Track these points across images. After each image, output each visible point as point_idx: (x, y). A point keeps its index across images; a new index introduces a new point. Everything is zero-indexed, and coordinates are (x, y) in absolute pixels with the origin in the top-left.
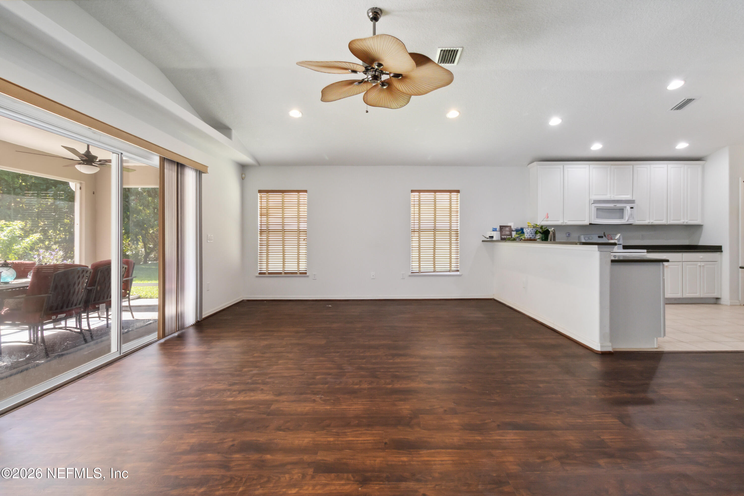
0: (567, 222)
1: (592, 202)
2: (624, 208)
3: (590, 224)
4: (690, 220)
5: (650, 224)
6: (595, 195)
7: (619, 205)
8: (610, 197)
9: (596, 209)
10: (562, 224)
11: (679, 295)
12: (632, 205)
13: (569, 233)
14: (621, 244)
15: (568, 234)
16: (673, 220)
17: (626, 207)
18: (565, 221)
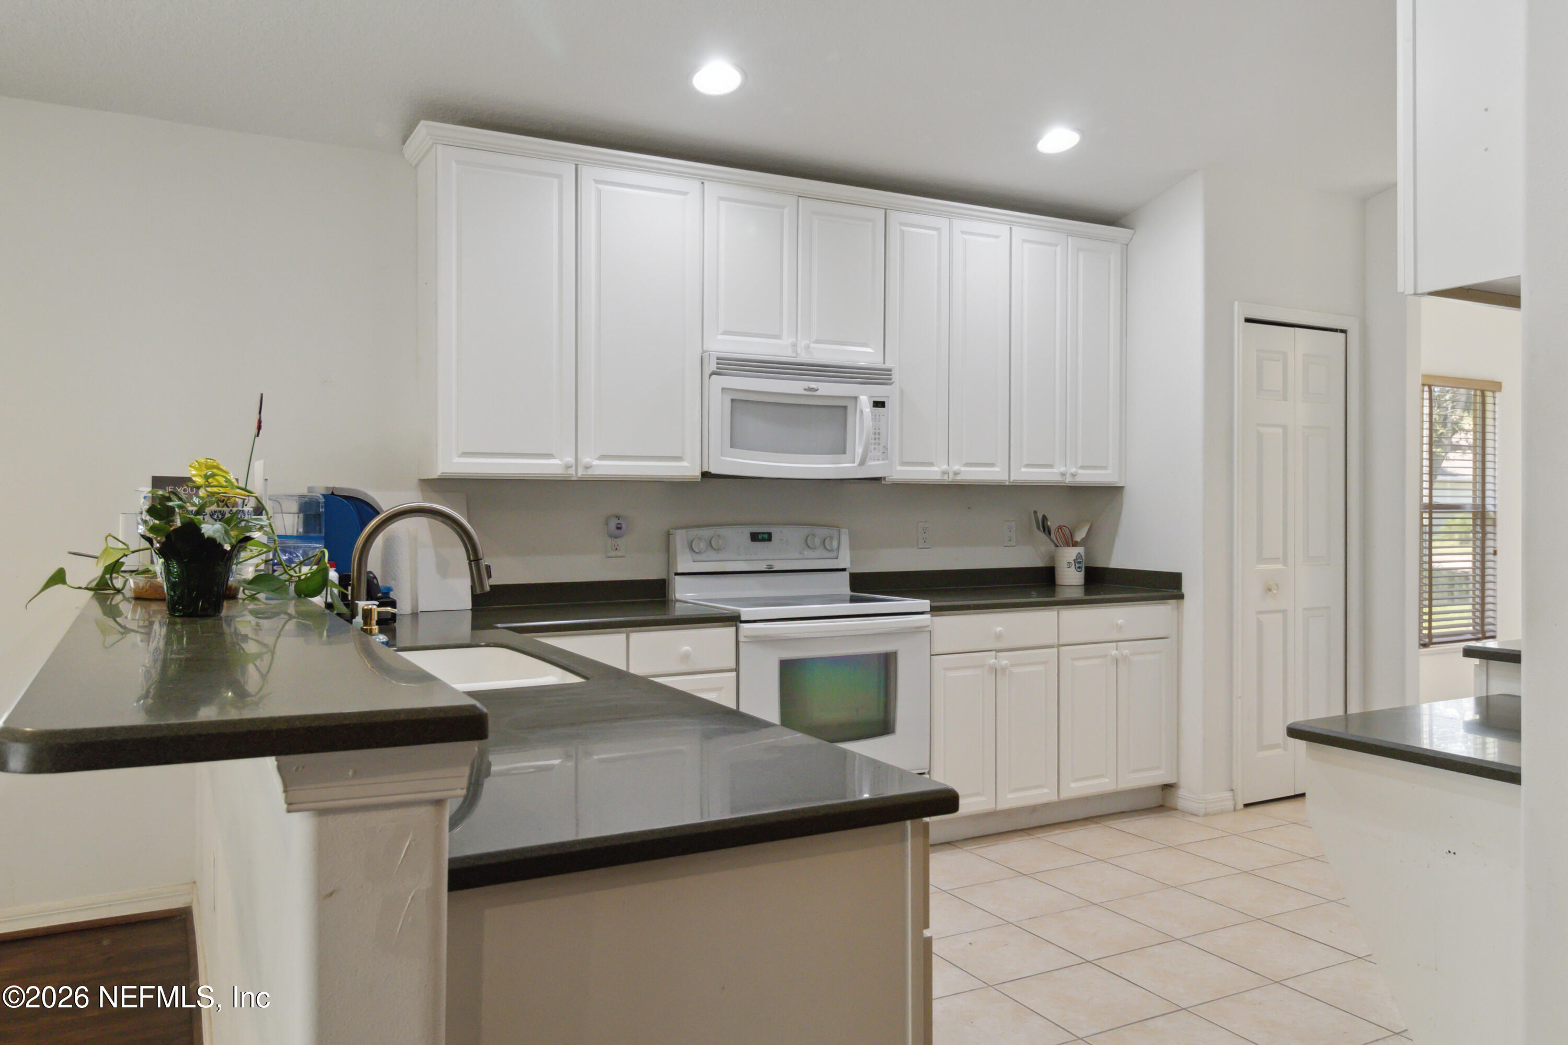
0: (596, 462)
1: (713, 367)
2: (850, 405)
3: (706, 476)
4: (1083, 467)
5: (949, 479)
6: (726, 333)
7: (828, 389)
8: (794, 345)
9: (719, 407)
10: (572, 471)
11: (1044, 794)
12: (879, 392)
13: (618, 517)
14: (844, 570)
15: (616, 521)
16: (1029, 466)
17: (855, 398)
18: (586, 460)
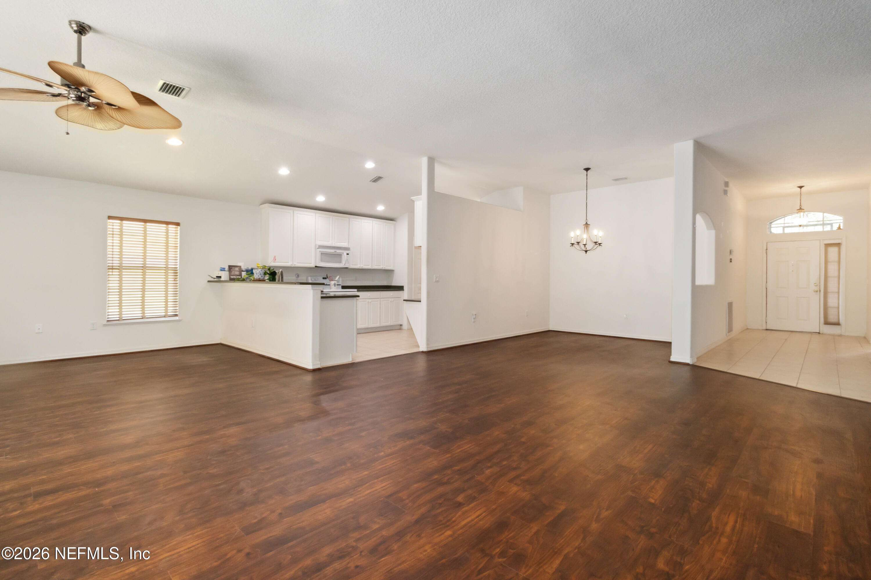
0: (296, 264)
1: (318, 247)
3: (316, 267)
4: (386, 266)
5: (361, 268)
6: (320, 241)
7: (338, 251)
8: (332, 243)
9: (320, 254)
10: (292, 265)
11: (378, 325)
12: (348, 252)
13: (298, 274)
14: (340, 285)
15: (298, 275)
16: (376, 266)
17: (343, 253)
18: (295, 263)
